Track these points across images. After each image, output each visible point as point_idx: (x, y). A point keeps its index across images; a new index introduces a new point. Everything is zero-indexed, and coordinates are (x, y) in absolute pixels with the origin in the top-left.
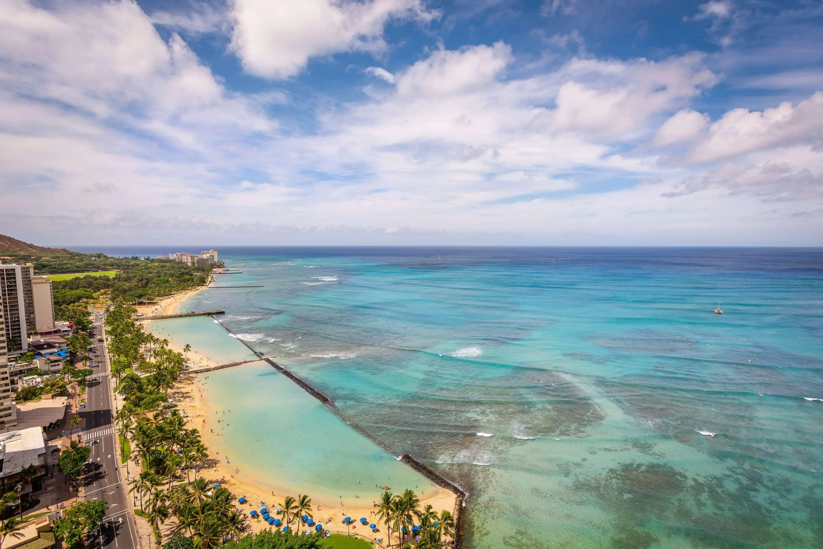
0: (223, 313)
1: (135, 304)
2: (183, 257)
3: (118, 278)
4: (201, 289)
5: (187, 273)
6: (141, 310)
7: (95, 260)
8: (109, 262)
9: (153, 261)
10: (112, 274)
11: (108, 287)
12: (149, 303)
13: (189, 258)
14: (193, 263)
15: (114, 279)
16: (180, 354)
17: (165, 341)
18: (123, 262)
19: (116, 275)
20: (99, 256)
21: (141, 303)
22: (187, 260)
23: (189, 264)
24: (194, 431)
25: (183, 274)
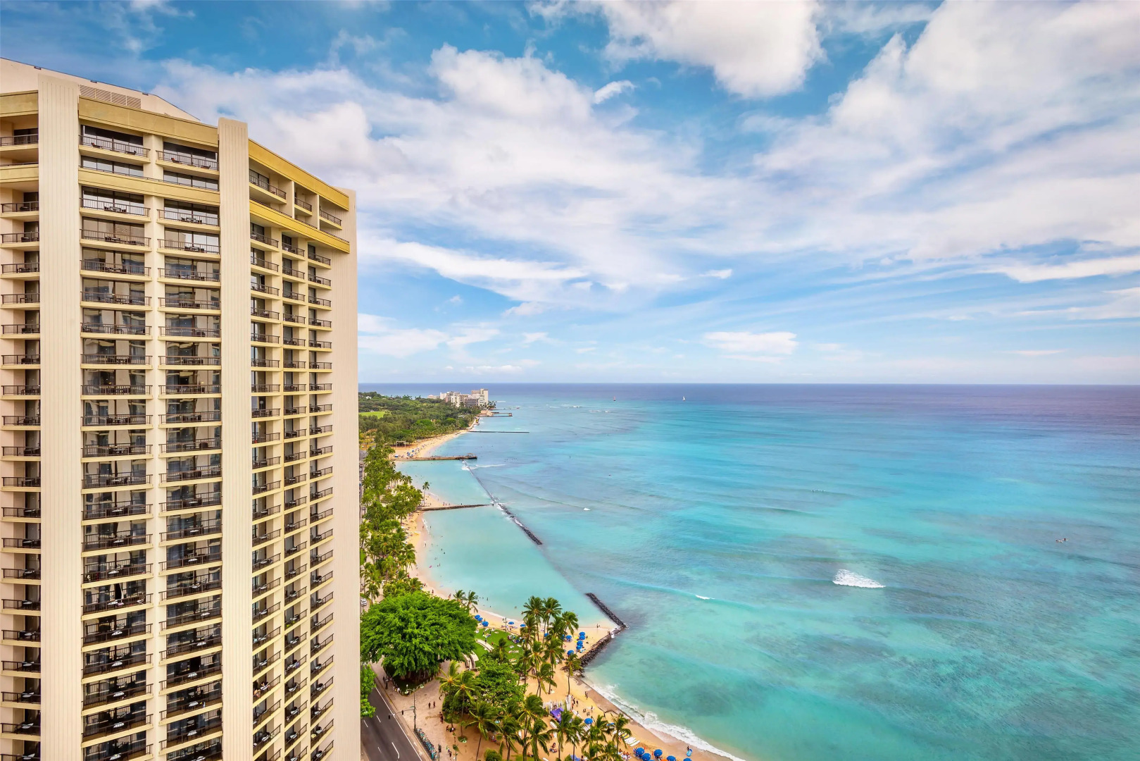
0: (475, 458)
1: (394, 446)
2: (453, 397)
3: (385, 419)
4: (463, 432)
5: (451, 416)
6: (399, 451)
7: (369, 399)
8: (380, 401)
9: (423, 401)
10: (380, 414)
11: (375, 427)
12: (407, 445)
13: (458, 398)
14: (462, 404)
15: (381, 419)
16: (419, 491)
17: (409, 478)
18: (395, 403)
19: (385, 415)
20: (373, 395)
21: (401, 445)
22: (456, 401)
23: (458, 405)
24: (410, 546)
25: (447, 416)
